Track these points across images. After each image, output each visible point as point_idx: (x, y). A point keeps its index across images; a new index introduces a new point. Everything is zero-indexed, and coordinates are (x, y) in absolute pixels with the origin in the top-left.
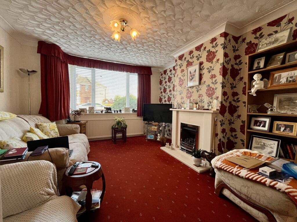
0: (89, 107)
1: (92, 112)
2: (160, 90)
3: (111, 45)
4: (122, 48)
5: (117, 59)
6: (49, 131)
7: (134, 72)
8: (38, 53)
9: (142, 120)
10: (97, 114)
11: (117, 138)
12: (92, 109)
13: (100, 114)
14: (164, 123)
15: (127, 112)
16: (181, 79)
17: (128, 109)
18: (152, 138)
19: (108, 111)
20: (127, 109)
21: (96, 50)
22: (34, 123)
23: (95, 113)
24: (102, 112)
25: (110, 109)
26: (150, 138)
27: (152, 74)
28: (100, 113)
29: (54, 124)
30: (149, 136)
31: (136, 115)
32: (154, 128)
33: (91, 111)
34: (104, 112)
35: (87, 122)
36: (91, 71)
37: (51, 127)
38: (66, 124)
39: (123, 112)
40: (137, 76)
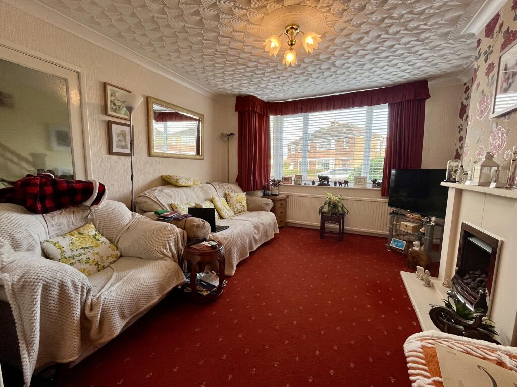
0: (296, 176)
1: (298, 183)
2: (460, 132)
3: (308, 70)
4: (327, 67)
5: (335, 87)
6: (235, 203)
7: (378, 103)
8: (236, 111)
9: (387, 204)
10: (306, 187)
11: (326, 229)
12: (299, 178)
13: (311, 187)
14: (433, 219)
15: (360, 185)
16: (485, 95)
17: (362, 180)
18: (402, 247)
19: (322, 183)
20: (360, 180)
21: (296, 86)
22: (223, 192)
23: (303, 185)
24: (313, 183)
25: (326, 179)
26: (397, 246)
27: (429, 97)
28: (311, 185)
29: (244, 195)
30: (395, 241)
31: (380, 193)
32: (407, 225)
33: (297, 181)
34: (316, 184)
35: (288, 197)
36: (303, 118)
37: (238, 198)
38: (262, 197)
39: (351, 186)
40: (387, 110)
